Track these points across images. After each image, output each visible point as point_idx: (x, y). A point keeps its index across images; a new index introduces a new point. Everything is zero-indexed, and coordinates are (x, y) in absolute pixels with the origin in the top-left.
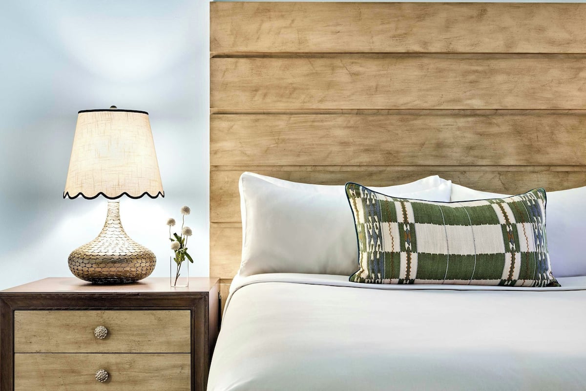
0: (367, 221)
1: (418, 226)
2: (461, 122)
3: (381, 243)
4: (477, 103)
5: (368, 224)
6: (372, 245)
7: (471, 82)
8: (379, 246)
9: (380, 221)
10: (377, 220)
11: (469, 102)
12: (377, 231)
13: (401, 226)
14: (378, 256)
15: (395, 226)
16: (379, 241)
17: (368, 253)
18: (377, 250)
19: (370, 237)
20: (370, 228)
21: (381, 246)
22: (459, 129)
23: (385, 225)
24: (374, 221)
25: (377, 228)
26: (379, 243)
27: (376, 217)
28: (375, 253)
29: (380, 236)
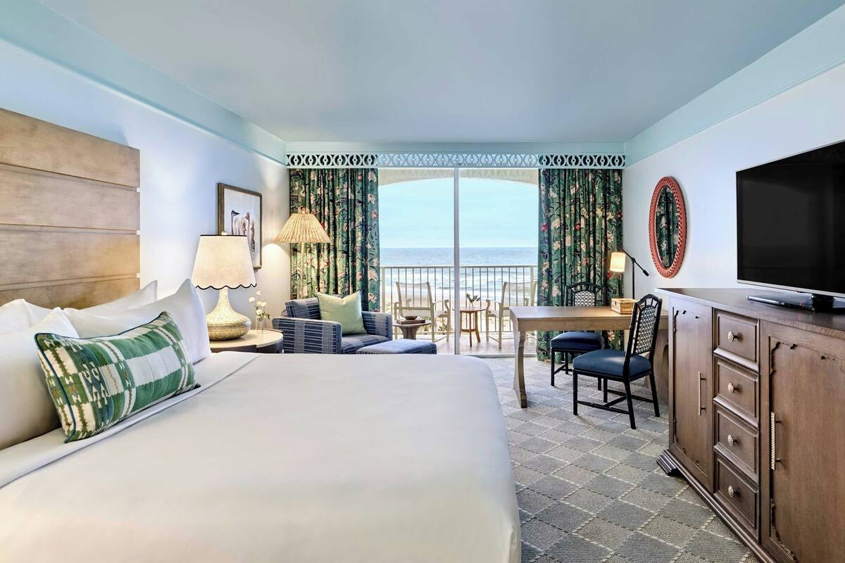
0: (80, 369)
1: (128, 361)
2: (15, 238)
3: (105, 388)
4: (28, 219)
5: (84, 373)
6: (96, 393)
7: (24, 197)
8: (104, 392)
9: (97, 366)
10: (94, 366)
11: (21, 217)
12: (97, 377)
13: (117, 365)
14: (106, 402)
15: (112, 366)
16: (102, 387)
17: (92, 403)
18: (103, 396)
19: (90, 385)
20: (88, 376)
21: (106, 391)
22: (12, 245)
23: (103, 369)
24: (90, 367)
25: (96, 374)
26: (103, 388)
27: (92, 363)
28: (102, 400)
29: (102, 381)
